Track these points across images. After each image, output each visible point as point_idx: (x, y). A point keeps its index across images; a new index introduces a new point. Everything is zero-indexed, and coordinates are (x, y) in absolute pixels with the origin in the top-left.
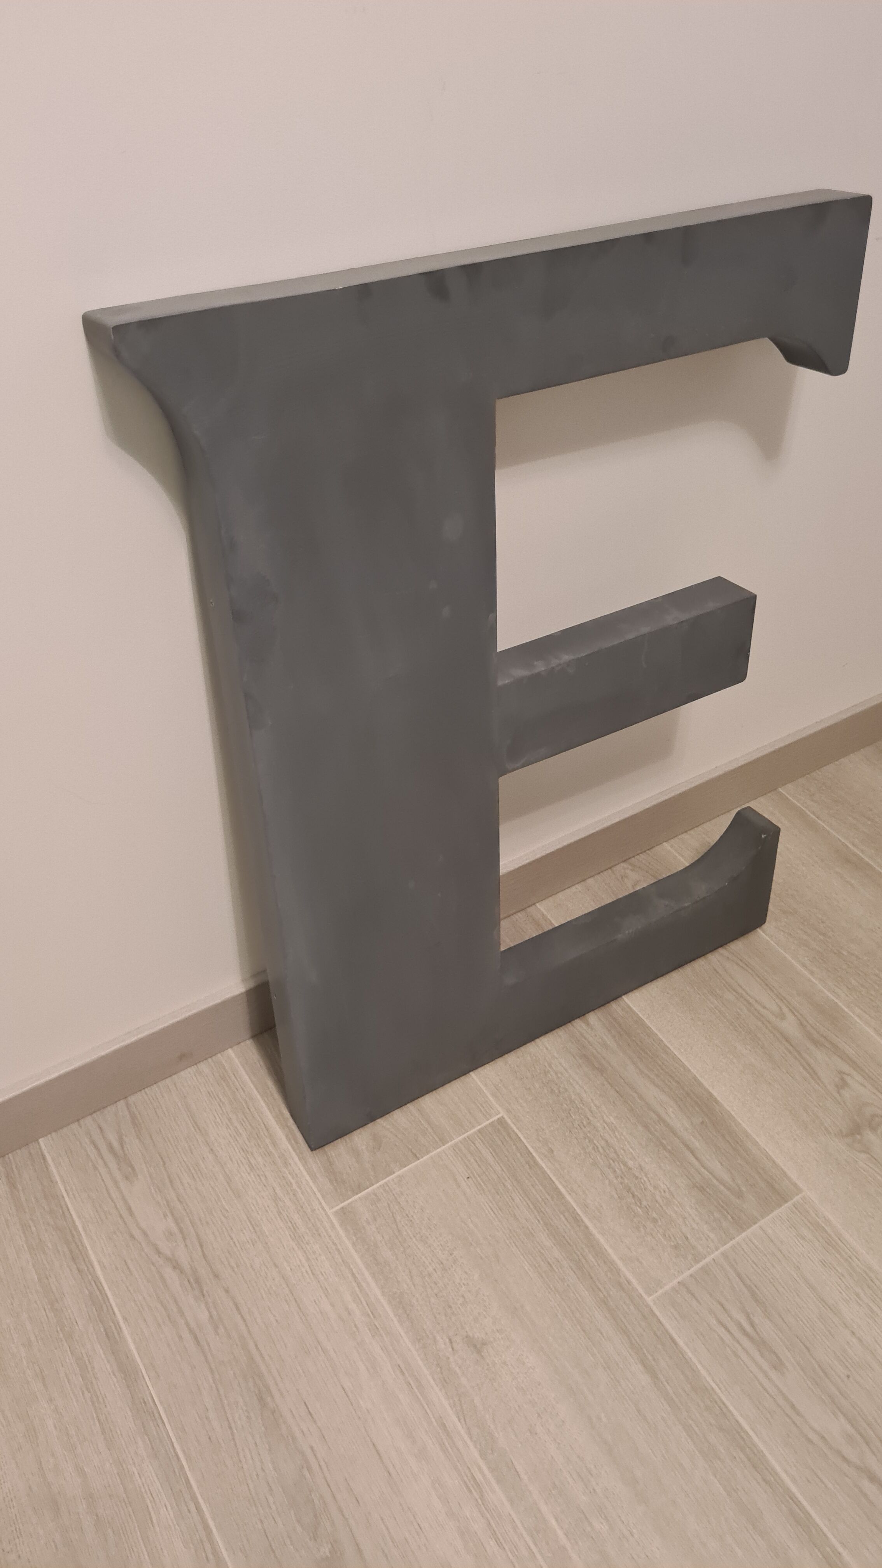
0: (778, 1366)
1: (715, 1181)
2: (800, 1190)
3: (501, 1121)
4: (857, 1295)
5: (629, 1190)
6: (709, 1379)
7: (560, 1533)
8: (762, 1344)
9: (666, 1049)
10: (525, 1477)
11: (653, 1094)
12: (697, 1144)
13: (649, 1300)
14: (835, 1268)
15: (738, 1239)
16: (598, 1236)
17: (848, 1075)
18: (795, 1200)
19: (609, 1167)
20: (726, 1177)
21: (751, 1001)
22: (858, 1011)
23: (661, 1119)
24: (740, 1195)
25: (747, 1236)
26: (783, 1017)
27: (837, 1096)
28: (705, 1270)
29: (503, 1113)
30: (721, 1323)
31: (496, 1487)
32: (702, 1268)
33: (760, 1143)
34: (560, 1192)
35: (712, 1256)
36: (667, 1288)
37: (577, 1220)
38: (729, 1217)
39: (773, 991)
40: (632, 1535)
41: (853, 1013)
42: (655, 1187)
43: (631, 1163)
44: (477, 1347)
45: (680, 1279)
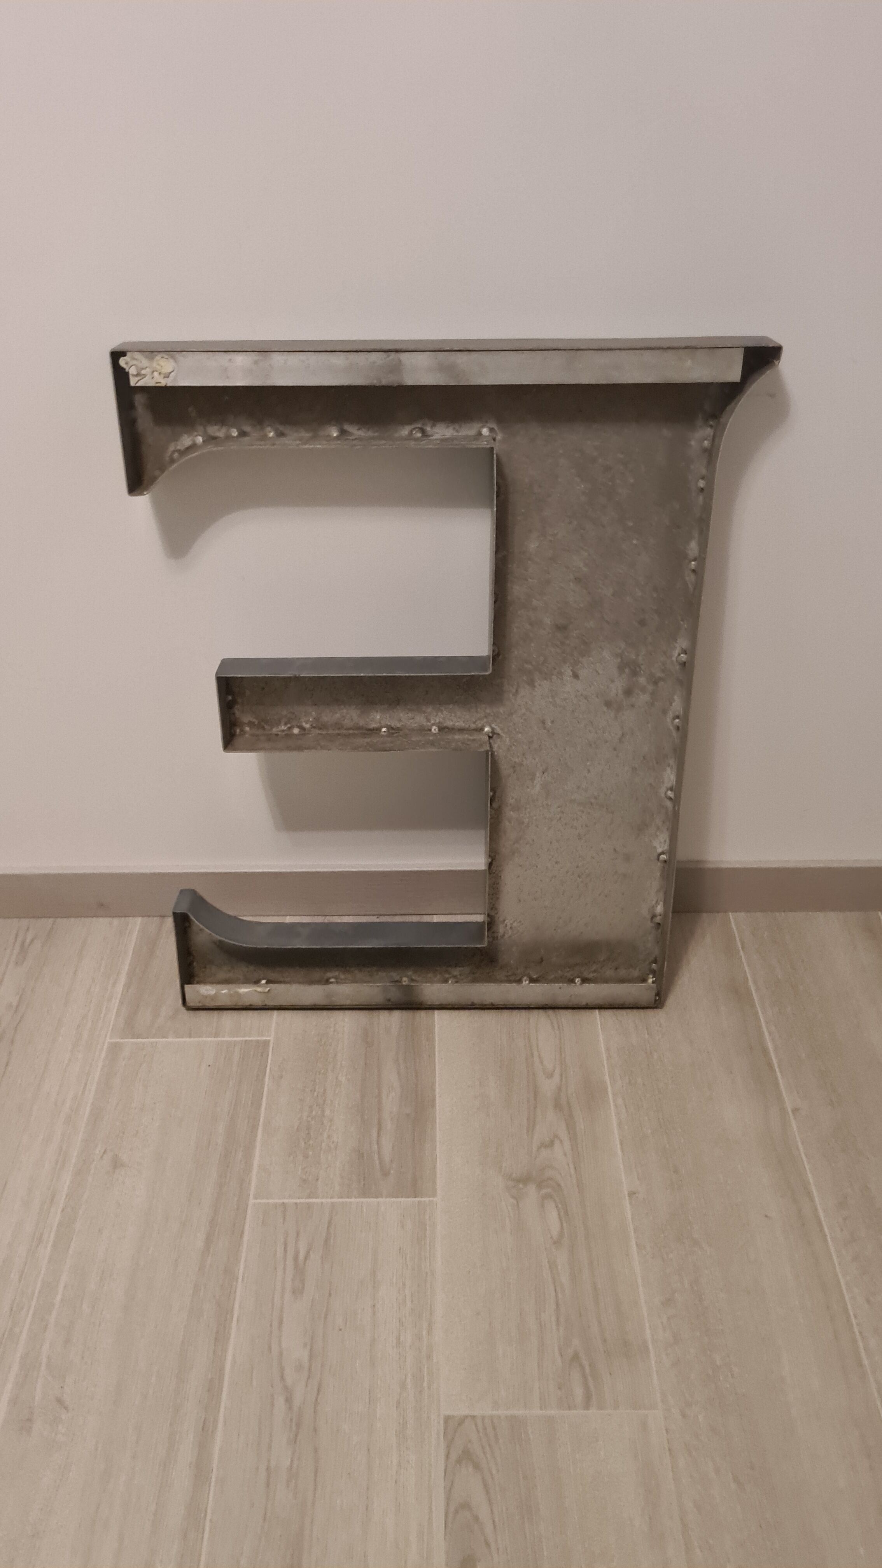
0: (297, 1292)
1: (376, 1156)
2: (434, 1195)
3: (266, 1043)
4: (404, 1284)
5: (308, 1129)
6: (241, 1271)
7: (59, 1297)
8: (300, 1272)
9: (432, 1056)
10: (70, 1252)
11: (391, 1077)
12: (389, 1125)
13: (252, 1201)
14: (406, 1258)
15: (353, 1200)
16: (258, 1144)
17: (561, 1141)
18: (423, 1199)
19: (311, 1107)
20: (387, 1155)
21: (536, 1054)
22: (620, 1101)
23: (379, 1095)
24: (386, 1174)
25: (362, 1203)
26: (550, 1075)
27: (535, 1149)
28: (309, 1206)
29: (271, 1039)
30: (286, 1244)
31: (49, 1249)
32: (308, 1204)
33: (438, 1150)
34: (260, 1105)
35: (323, 1200)
36: (271, 1201)
37: (254, 1128)
38: (362, 1183)
39: (561, 1055)
40: (99, 1326)
41: (614, 1101)
42: (329, 1137)
43: (328, 1113)
44: (116, 1163)
45: (286, 1201)
